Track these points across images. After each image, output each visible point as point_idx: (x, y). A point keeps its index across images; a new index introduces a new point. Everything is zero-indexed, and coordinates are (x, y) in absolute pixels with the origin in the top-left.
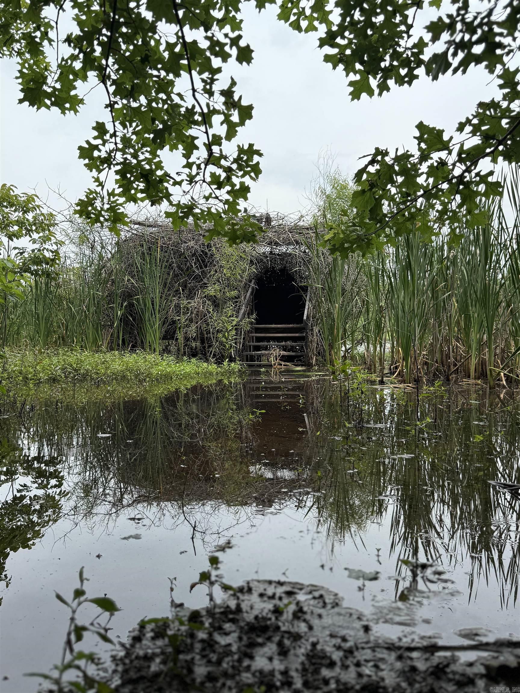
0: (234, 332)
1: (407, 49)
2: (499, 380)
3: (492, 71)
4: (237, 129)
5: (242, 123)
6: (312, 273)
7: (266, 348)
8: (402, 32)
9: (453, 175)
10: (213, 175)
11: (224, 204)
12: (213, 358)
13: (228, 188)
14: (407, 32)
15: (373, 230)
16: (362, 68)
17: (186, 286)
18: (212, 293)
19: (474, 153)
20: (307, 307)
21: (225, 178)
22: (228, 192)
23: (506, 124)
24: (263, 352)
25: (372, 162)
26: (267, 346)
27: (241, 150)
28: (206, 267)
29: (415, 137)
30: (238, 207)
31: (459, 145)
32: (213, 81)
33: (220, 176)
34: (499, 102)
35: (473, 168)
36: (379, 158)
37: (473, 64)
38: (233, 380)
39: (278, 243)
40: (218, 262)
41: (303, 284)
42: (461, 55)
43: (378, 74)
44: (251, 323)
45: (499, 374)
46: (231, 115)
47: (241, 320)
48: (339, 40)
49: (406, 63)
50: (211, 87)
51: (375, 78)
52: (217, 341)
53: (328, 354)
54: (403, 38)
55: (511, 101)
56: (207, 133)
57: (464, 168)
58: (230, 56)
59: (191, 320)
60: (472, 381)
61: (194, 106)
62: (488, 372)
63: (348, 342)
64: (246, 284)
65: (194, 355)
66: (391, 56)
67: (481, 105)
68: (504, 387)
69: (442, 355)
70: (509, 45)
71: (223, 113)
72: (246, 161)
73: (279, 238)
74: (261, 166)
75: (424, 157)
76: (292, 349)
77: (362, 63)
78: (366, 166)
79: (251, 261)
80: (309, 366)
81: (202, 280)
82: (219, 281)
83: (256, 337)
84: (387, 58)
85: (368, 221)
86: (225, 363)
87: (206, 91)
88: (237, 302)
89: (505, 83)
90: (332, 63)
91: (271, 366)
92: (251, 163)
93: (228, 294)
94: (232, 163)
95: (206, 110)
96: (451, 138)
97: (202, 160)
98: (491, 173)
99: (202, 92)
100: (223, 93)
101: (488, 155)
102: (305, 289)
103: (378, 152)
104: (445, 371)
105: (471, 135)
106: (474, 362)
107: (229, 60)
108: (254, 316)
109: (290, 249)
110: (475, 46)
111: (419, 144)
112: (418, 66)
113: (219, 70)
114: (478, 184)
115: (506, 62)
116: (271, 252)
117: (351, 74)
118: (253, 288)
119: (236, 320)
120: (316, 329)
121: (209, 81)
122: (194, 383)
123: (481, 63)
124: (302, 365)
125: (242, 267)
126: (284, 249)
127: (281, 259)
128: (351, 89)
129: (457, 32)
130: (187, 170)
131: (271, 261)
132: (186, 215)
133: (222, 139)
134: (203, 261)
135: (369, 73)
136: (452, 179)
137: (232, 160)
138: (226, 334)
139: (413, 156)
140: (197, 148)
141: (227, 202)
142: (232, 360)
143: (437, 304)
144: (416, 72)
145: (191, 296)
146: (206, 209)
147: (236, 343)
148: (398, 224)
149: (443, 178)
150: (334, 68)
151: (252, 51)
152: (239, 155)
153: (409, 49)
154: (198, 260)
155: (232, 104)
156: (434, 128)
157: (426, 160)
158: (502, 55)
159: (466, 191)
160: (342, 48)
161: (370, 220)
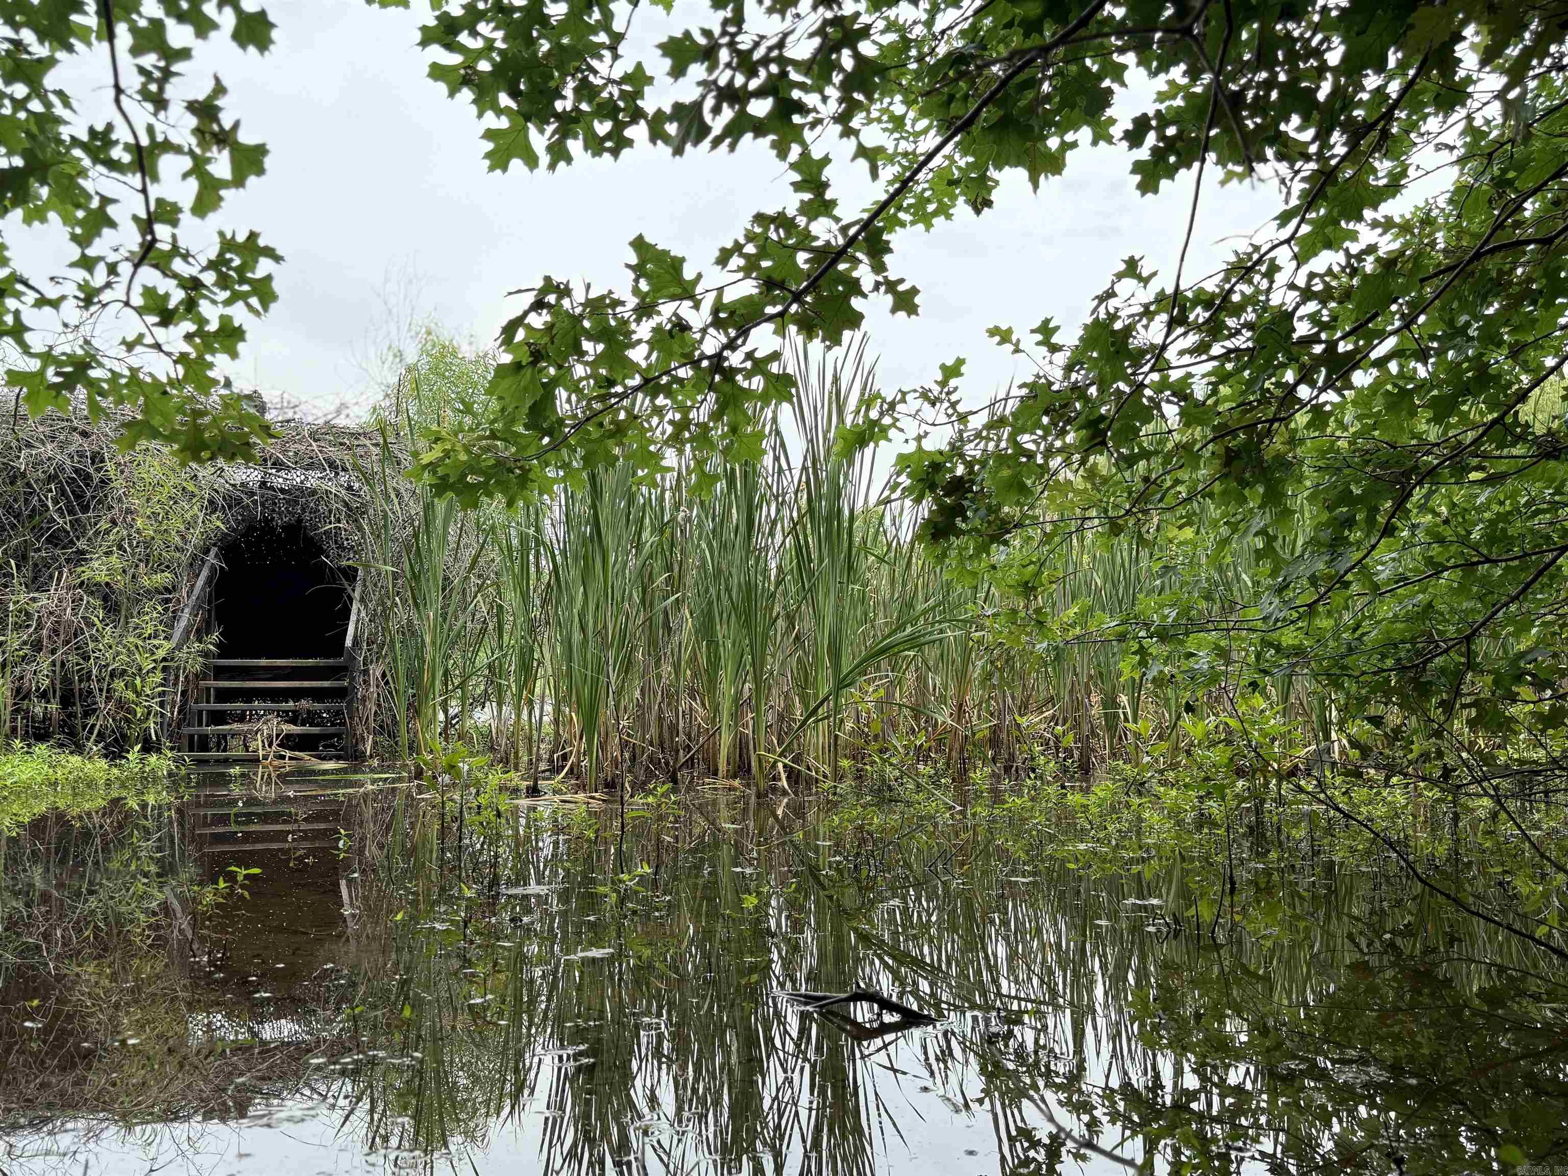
0: (158, 677)
1: (610, 81)
2: (774, 779)
3: (783, 154)
4: (223, 193)
5: (238, 181)
6: (370, 538)
7: (241, 719)
8: (602, 45)
9: (702, 353)
10: (149, 292)
11: (175, 362)
12: (97, 742)
13: (189, 326)
14: (613, 48)
15: (532, 451)
16: (514, 105)
17: (25, 557)
18: (102, 578)
19: (743, 311)
20: (353, 618)
21: (181, 303)
22: (189, 337)
23: (806, 261)
24: (235, 726)
25: (538, 305)
26: (244, 711)
27: (228, 244)
28: (85, 509)
29: (628, 266)
30: (211, 374)
31: (715, 293)
32: (167, 74)
33: (167, 296)
34: (794, 218)
35: (739, 342)
36: (551, 298)
37: (749, 136)
38: (151, 800)
39: (281, 464)
40: (120, 500)
41: (344, 563)
42: (728, 114)
43: (548, 123)
44: (206, 654)
45: (774, 766)
46: (208, 161)
47: (179, 647)
48: (464, 38)
49: (608, 110)
50: (161, 89)
51: (542, 132)
52: (108, 699)
53: (403, 728)
54: (600, 58)
55: (812, 218)
56: (144, 191)
57: (724, 340)
58: (214, 26)
59: (37, 646)
60: (721, 783)
61: (110, 127)
62: (754, 764)
63: (454, 703)
64: (194, 557)
65: (42, 737)
66: (576, 90)
67: (760, 218)
68: (785, 793)
69: (661, 727)
70: (815, 110)
71: (191, 153)
72: (240, 270)
73: (284, 452)
74: (276, 285)
75: (645, 310)
76: (311, 718)
77: (514, 94)
78: (526, 314)
79: (211, 502)
80: (355, 757)
81: (72, 542)
82: (120, 547)
83: (218, 691)
84: (568, 91)
85: (521, 429)
86: (130, 756)
87: (145, 94)
88: (167, 601)
89: (804, 181)
90: (448, 84)
91: (256, 761)
92: (249, 275)
93: (146, 582)
94: (204, 269)
95: (145, 141)
96: (699, 276)
97: (124, 253)
98: (776, 356)
99: (139, 97)
100: (193, 107)
101: (770, 318)
102: (350, 574)
103: (549, 286)
104: (667, 764)
105: (741, 275)
106: (726, 740)
107: (213, 34)
108: (215, 636)
109: (313, 480)
110: (753, 100)
111: (636, 281)
112: (634, 121)
113: (185, 54)
114: (749, 375)
115: (809, 141)
116: (263, 484)
117: (490, 115)
118: (213, 568)
119: (164, 648)
120: (376, 670)
121: (157, 74)
122: (41, 808)
123: (764, 135)
124: (338, 758)
125: (188, 516)
126: (296, 477)
127: (288, 502)
128: (489, 146)
129: (721, 67)
130: (80, 274)
131: (262, 504)
132: (69, 382)
133: (180, 210)
134: (79, 496)
135: (528, 119)
136: (700, 360)
137: (204, 263)
138: (138, 681)
139: (623, 303)
140: (112, 224)
141: (182, 359)
142: (148, 747)
143: (651, 618)
144: (628, 133)
145: (37, 583)
146: (127, 373)
147: (162, 704)
148: (589, 441)
149: (684, 355)
150: (452, 94)
151: (272, 26)
152: (221, 254)
153: (614, 82)
154: (64, 493)
155: (214, 135)
156: (666, 253)
157: (649, 316)
158: (802, 126)
159: (727, 388)
160: (473, 56)
161: (527, 427)
